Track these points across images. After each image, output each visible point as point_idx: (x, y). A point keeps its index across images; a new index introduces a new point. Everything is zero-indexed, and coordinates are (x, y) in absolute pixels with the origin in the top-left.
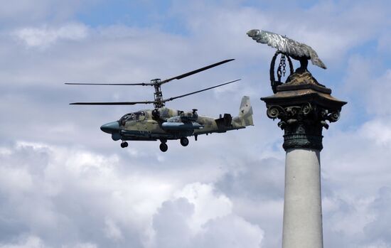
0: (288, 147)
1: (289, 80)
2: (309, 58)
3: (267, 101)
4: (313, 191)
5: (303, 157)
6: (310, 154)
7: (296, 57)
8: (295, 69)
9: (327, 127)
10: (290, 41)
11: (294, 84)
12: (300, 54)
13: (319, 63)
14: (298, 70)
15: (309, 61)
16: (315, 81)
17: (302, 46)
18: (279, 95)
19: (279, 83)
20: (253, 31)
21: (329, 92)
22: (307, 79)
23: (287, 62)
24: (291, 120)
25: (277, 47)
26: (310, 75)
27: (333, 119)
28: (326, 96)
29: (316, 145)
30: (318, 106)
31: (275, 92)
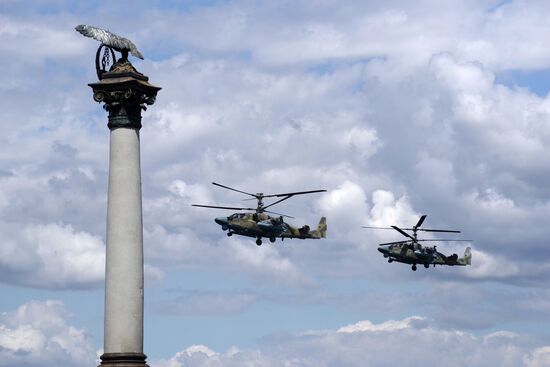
0: (112, 126)
1: (112, 68)
2: (129, 50)
3: (94, 86)
4: (133, 163)
5: (125, 134)
6: (131, 132)
7: (118, 49)
8: (117, 59)
9: (145, 109)
10: (112, 35)
11: (117, 72)
12: (122, 46)
13: (137, 54)
14: (120, 60)
15: (129, 53)
16: (134, 69)
17: (123, 39)
18: (104, 82)
19: (104, 71)
20: (80, 26)
21: (146, 79)
22: (128, 67)
23: (110, 54)
24: (114, 104)
25: (101, 40)
26: (130, 65)
27: (150, 102)
28: (144, 83)
29: (136, 124)
30: (137, 91)
31: (100, 79)
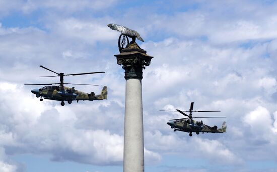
0: (127, 78)
1: (127, 47)
2: (136, 37)
3: (117, 56)
4: (138, 98)
5: (134, 82)
6: (136, 81)
7: (130, 37)
8: (130, 42)
9: (145, 68)
10: (127, 29)
11: (129, 49)
12: (132, 35)
13: (141, 39)
14: (131, 42)
16: (139, 47)
17: (133, 31)
18: (123, 54)
19: (123, 48)
20: (110, 24)
21: (145, 52)
22: (135, 46)
23: (126, 39)
24: (128, 65)
25: (121, 32)
26: (137, 45)
27: (147, 65)
28: (144, 54)
29: (139, 77)
30: (140, 59)
31: (121, 52)
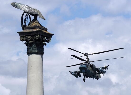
0: (29, 53)
1: (29, 24)
2: (38, 15)
3: (19, 33)
4: (39, 72)
5: (35, 57)
6: (38, 56)
7: (32, 15)
9: (46, 45)
10: (30, 7)
11: (31, 26)
12: (34, 13)
13: (42, 17)
14: (33, 20)
15: (38, 16)
16: (40, 25)
17: (35, 10)
18: (25, 31)
19: (25, 26)
20: (13, 3)
21: (46, 30)
22: (37, 24)
24: (30, 42)
25: (24, 10)
26: (38, 22)
27: (48, 41)
28: (45, 32)
29: (41, 52)
30: (42, 36)
31: (23, 29)
